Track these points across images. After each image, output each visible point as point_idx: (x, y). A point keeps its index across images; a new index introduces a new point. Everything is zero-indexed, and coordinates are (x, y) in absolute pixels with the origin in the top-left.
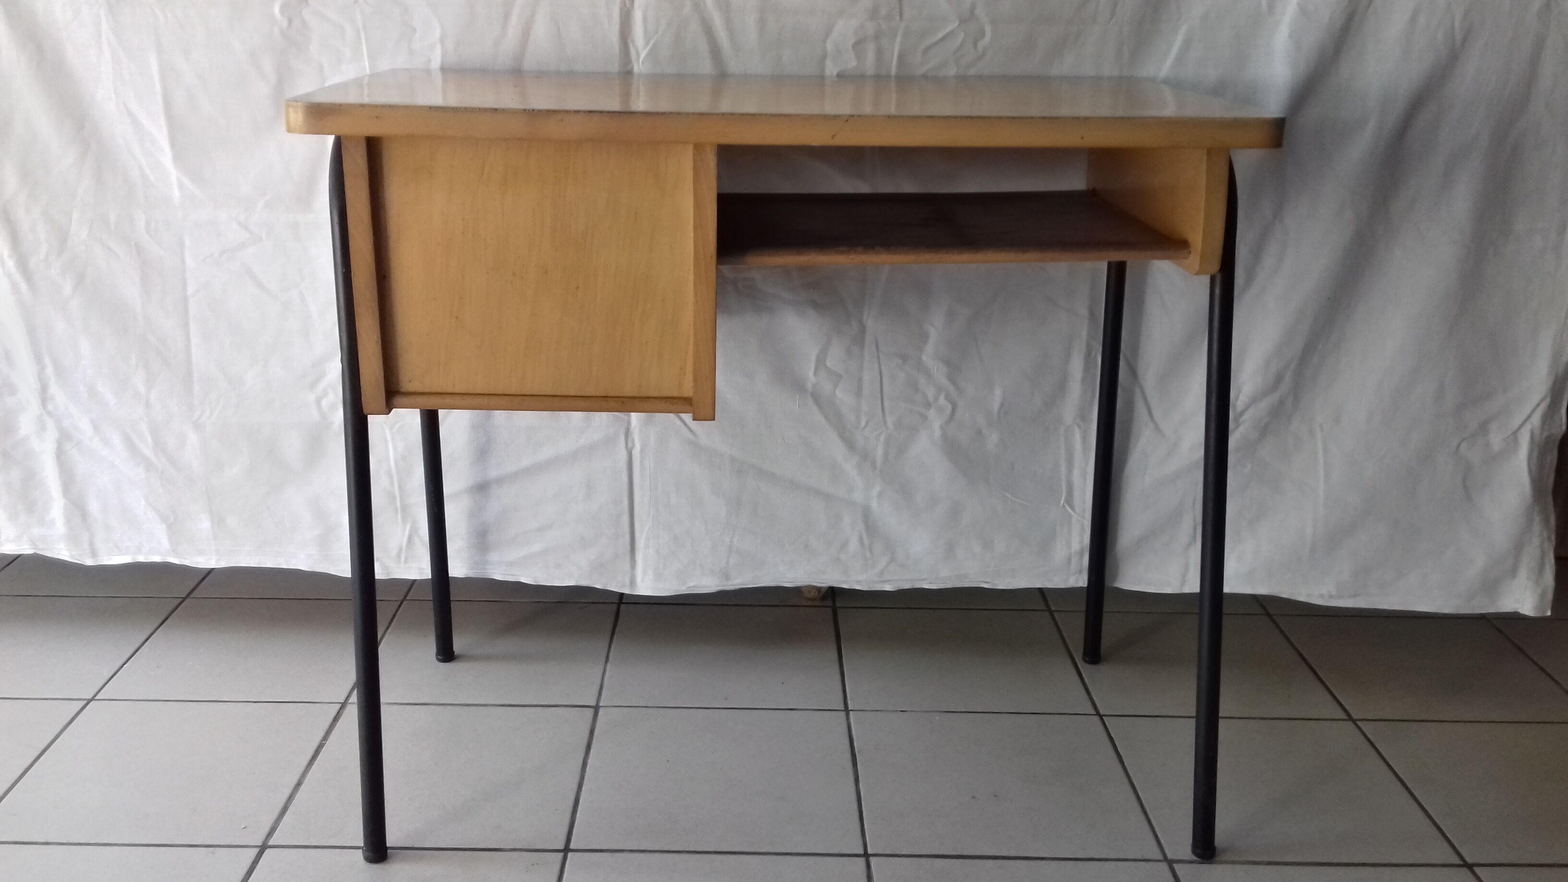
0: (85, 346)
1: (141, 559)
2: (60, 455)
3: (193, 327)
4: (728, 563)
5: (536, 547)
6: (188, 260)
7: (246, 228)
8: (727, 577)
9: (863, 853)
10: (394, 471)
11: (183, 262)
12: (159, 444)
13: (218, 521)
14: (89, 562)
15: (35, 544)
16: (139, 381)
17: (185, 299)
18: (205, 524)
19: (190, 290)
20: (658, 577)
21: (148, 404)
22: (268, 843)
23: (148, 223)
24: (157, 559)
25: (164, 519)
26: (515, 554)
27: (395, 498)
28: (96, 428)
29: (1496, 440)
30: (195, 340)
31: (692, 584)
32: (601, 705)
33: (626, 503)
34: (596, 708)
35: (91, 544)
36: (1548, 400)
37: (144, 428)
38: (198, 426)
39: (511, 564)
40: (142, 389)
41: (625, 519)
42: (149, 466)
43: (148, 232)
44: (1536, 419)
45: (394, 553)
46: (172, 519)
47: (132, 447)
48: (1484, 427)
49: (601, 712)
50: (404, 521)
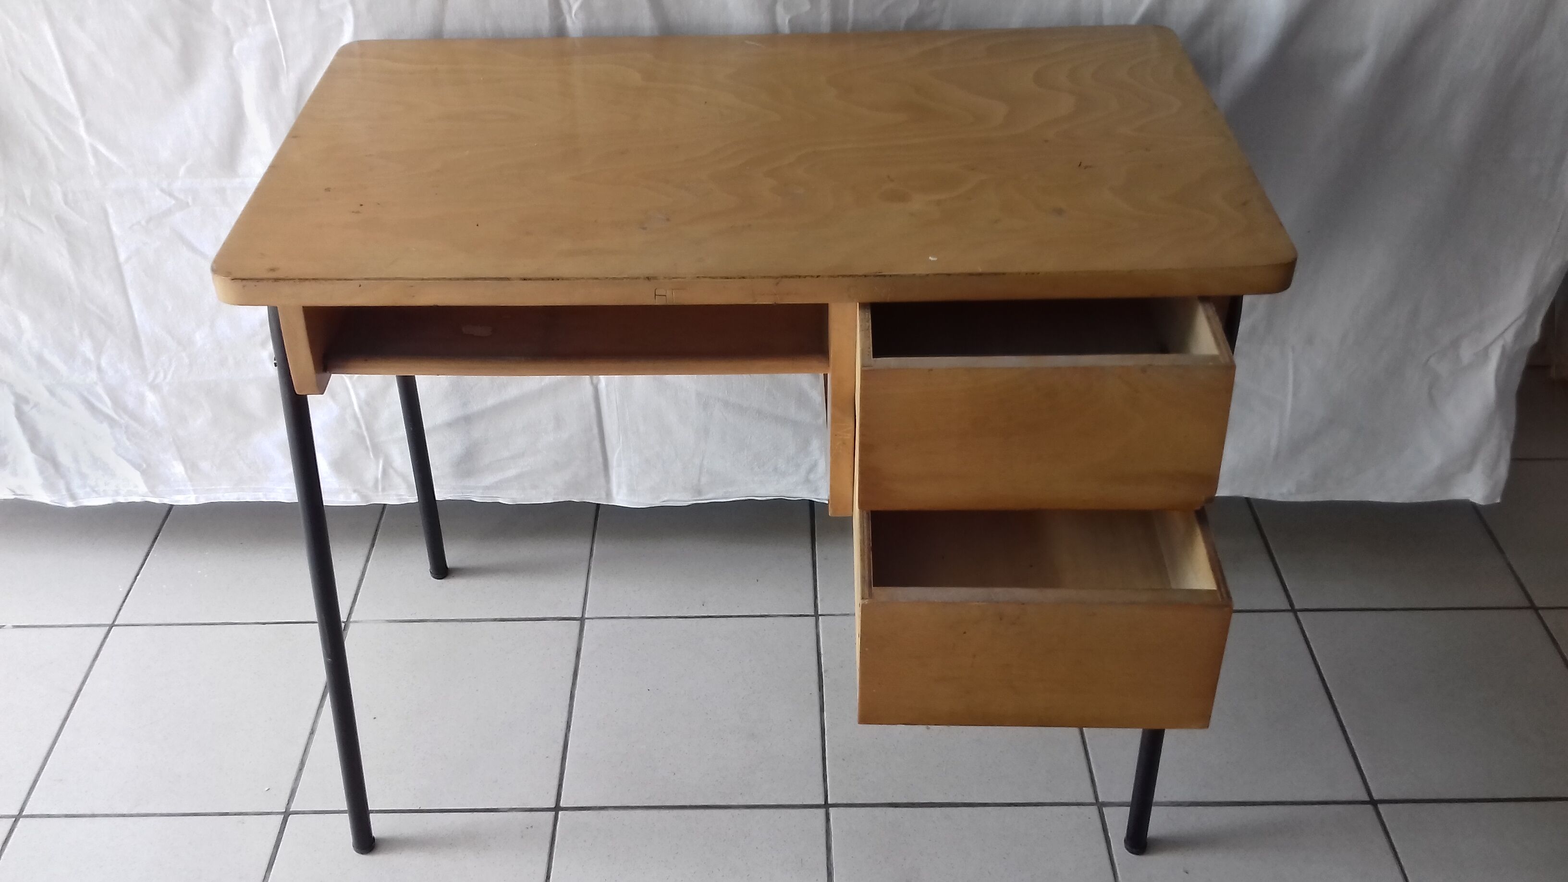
0: (25, 320)
1: (121, 499)
2: (20, 415)
3: (132, 294)
4: (699, 480)
5: (511, 472)
6: (115, 228)
7: (171, 195)
8: (699, 492)
9: (824, 803)
10: (359, 415)
11: (109, 229)
12: (118, 404)
13: (191, 466)
14: (70, 504)
15: (14, 492)
16: (86, 348)
17: (118, 267)
18: (178, 469)
19: (122, 257)
20: (632, 491)
21: (99, 369)
22: (290, 809)
23: (65, 195)
24: (137, 499)
25: (137, 467)
26: (489, 479)
27: (363, 438)
28: (52, 393)
29: (1467, 353)
30: (136, 307)
31: (666, 499)
32: (586, 616)
33: (595, 430)
34: (582, 620)
35: (69, 489)
36: (1523, 319)
37: (100, 390)
38: (155, 388)
39: (487, 488)
40: (91, 356)
41: (597, 444)
42: (112, 422)
43: (66, 203)
44: (1509, 337)
45: (371, 484)
46: (145, 466)
47: (92, 408)
48: (1455, 344)
49: (587, 623)
50: (377, 456)
